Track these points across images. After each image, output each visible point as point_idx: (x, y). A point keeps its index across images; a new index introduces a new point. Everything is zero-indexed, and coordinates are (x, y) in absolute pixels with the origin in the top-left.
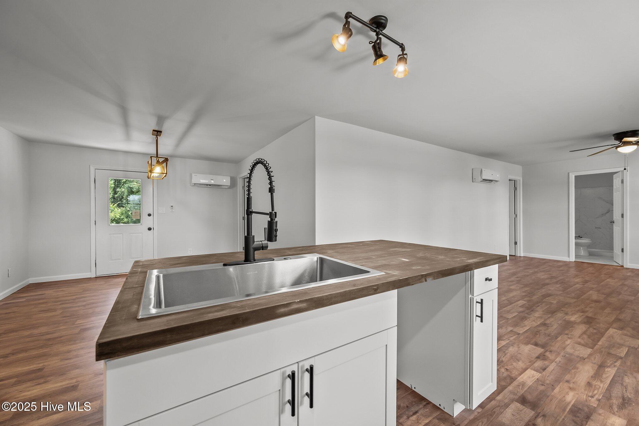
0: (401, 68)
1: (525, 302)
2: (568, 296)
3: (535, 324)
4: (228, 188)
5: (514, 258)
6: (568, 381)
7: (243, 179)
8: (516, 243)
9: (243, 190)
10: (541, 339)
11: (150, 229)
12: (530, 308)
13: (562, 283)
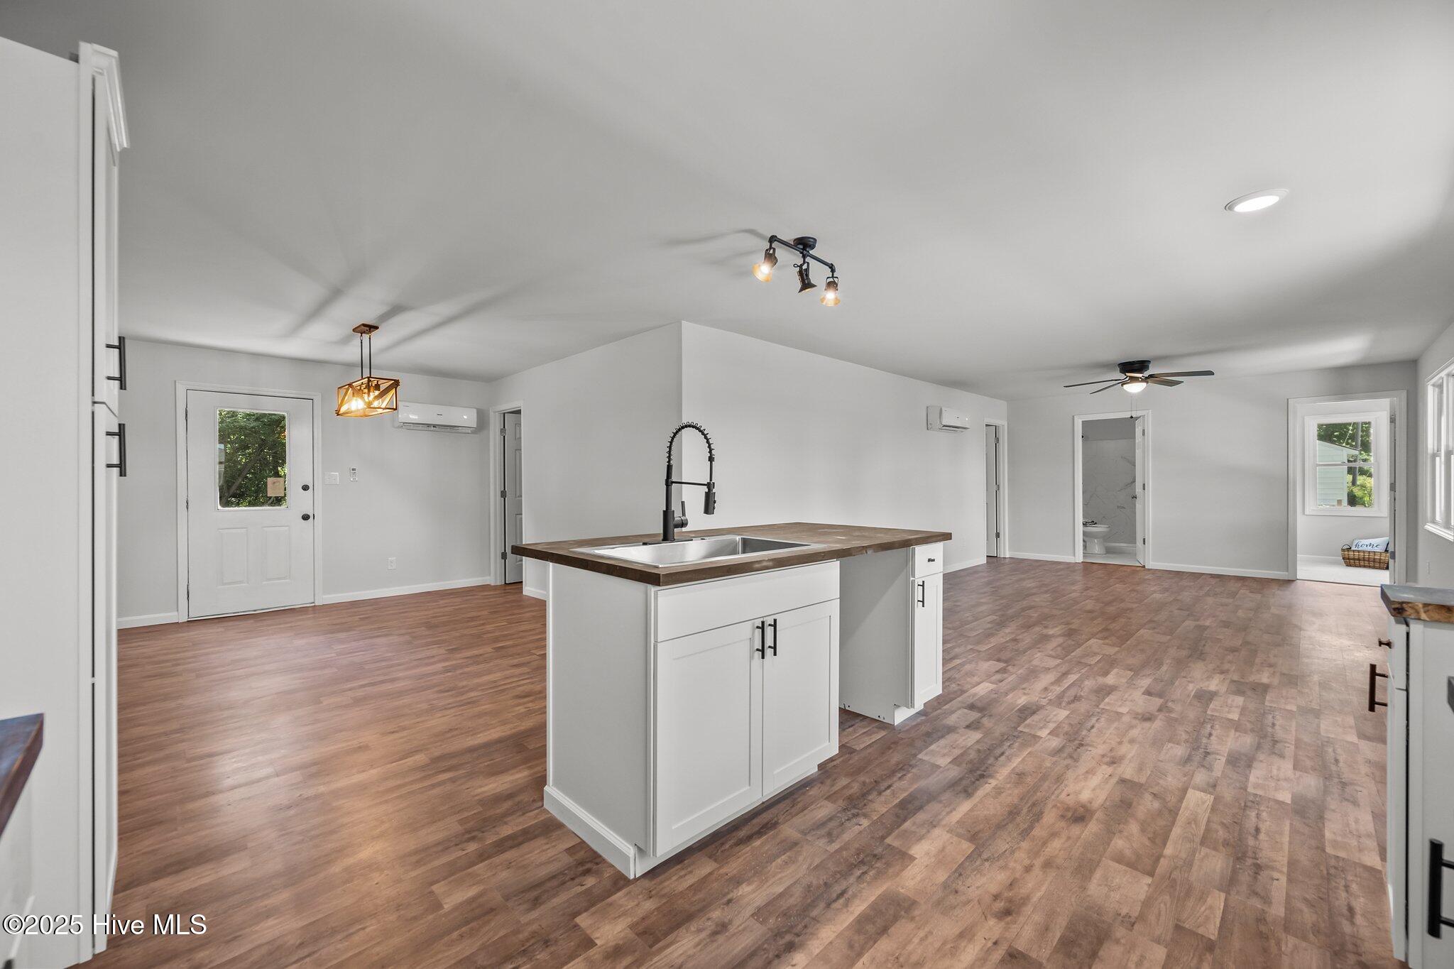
0: (830, 295)
1: (995, 617)
2: (1057, 607)
3: (1003, 640)
4: (473, 433)
5: (995, 560)
6: (1023, 689)
7: (502, 415)
8: (998, 535)
9: (502, 437)
10: (1006, 655)
11: (306, 517)
12: (1001, 624)
13: (1054, 591)
